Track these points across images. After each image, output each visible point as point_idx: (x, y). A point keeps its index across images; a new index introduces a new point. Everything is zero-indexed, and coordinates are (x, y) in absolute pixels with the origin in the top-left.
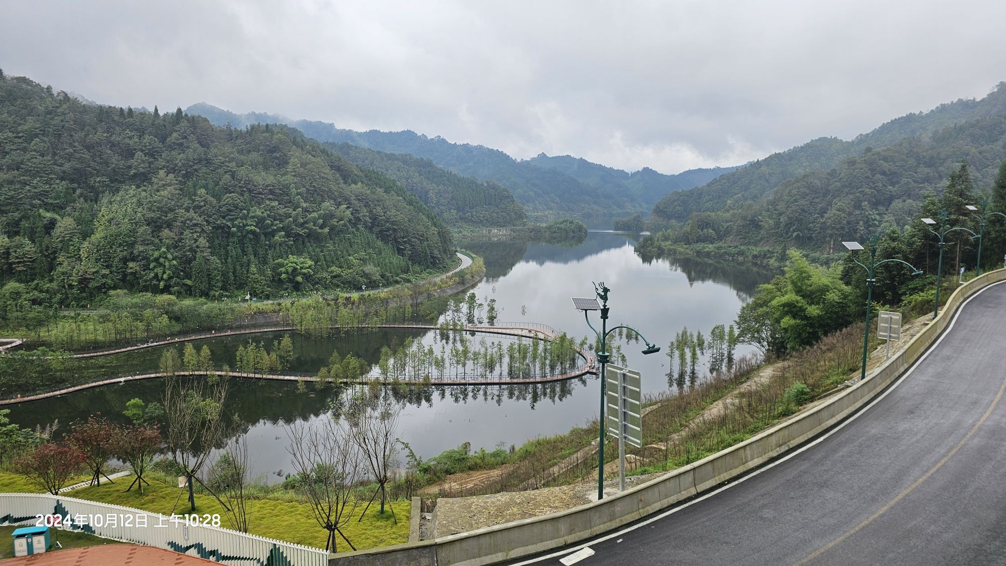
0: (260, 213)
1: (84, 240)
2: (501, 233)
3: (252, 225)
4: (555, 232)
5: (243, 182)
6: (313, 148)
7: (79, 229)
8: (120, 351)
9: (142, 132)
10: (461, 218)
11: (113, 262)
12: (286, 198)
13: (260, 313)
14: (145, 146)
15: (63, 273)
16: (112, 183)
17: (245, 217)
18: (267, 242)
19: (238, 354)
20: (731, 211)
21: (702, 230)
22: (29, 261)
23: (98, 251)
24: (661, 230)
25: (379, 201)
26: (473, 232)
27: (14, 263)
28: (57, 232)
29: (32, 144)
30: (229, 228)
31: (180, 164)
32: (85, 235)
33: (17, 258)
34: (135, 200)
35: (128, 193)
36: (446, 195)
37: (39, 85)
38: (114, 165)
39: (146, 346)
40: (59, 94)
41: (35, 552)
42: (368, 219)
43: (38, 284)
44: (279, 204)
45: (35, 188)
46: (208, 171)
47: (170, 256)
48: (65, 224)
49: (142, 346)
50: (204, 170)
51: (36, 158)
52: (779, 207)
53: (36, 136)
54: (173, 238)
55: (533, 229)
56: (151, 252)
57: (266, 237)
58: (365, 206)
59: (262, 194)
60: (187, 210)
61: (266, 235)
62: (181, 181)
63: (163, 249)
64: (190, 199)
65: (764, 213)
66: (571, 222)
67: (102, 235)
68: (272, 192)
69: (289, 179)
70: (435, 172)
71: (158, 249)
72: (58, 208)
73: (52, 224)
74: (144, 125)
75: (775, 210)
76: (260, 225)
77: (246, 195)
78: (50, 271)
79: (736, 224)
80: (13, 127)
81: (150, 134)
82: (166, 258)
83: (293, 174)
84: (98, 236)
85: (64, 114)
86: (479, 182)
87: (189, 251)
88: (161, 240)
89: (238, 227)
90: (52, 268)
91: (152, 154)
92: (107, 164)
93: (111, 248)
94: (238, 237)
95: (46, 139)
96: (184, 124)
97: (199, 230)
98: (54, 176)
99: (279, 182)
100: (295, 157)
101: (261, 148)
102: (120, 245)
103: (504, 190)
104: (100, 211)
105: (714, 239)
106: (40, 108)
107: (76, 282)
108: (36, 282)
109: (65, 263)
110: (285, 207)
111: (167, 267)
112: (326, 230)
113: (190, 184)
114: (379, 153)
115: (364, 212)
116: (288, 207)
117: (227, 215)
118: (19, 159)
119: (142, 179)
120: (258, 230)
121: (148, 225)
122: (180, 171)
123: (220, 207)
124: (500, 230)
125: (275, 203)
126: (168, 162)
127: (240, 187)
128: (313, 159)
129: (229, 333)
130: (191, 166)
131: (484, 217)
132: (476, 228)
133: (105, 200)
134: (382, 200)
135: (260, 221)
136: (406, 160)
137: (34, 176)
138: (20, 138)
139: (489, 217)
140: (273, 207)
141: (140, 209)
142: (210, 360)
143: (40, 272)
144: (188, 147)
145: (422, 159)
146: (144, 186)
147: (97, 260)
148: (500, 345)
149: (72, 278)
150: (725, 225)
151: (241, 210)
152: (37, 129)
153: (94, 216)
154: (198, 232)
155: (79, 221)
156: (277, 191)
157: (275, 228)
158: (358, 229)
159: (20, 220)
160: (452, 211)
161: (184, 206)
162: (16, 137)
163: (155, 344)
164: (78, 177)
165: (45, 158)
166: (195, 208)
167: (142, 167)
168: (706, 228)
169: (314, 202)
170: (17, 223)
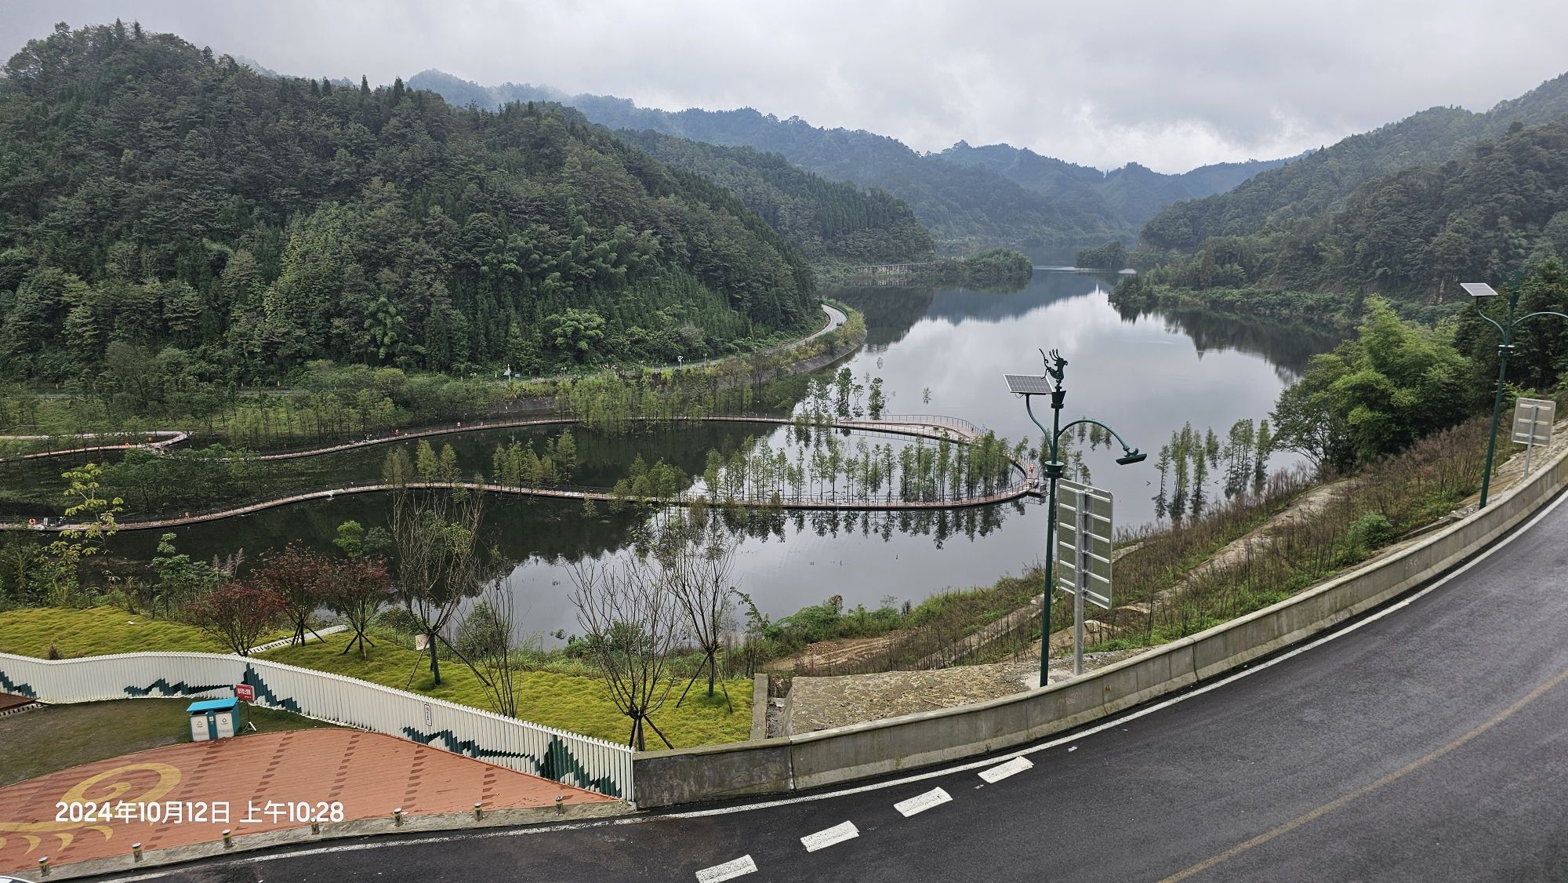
0: (523, 243)
1: (268, 284)
2: (892, 273)
3: (512, 261)
4: (979, 270)
5: (496, 195)
6: (601, 138)
7: (260, 268)
8: (325, 450)
9: (344, 118)
10: (830, 250)
11: (310, 317)
12: (561, 219)
13: (526, 396)
14: (351, 140)
15: (241, 335)
16: (304, 197)
17: (501, 250)
18: (535, 289)
19: (495, 457)
20: (1273, 234)
21: (1222, 266)
22: (191, 317)
23: (288, 301)
24: (1155, 266)
25: (701, 223)
26: (848, 272)
27: (171, 319)
28: (229, 272)
29: (187, 138)
30: (477, 266)
31: (403, 168)
32: (270, 277)
33: (175, 311)
34: (338, 223)
35: (328, 212)
36: (807, 212)
37: (192, 46)
38: (306, 170)
39: (362, 443)
40: (221, 59)
41: (220, 736)
42: (685, 251)
43: (205, 350)
44: (551, 229)
45: (195, 206)
46: (445, 177)
47: (392, 310)
48: (240, 260)
49: (357, 444)
50: (438, 176)
51: (194, 160)
52: (1354, 227)
53: (193, 125)
54: (397, 282)
55: (944, 265)
56: (364, 304)
57: (532, 279)
58: (681, 231)
59: (525, 213)
60: (416, 238)
61: (532, 276)
62: (404, 194)
63: (383, 299)
64: (419, 221)
65: (1329, 238)
66: (1007, 254)
67: (294, 277)
68: (539, 210)
69: (565, 188)
70: (789, 175)
71: (375, 298)
72: (228, 237)
73: (221, 261)
74: (348, 107)
75: (1348, 231)
76: (523, 261)
77: (502, 214)
78: (222, 332)
79: (1280, 256)
80: (158, 113)
81: (357, 120)
82: (387, 312)
83: (571, 181)
84: (287, 278)
85: (230, 91)
86: (859, 190)
87: (419, 301)
88: (378, 285)
89: (491, 265)
90: (224, 327)
91: (361, 151)
92: (296, 168)
93: (307, 296)
94: (491, 280)
95: (206, 130)
96: (406, 103)
97: (434, 269)
98: (220, 188)
99: (551, 194)
100: (574, 154)
101: (523, 140)
102: (320, 292)
103: (899, 203)
104: (289, 240)
105: (1242, 280)
106: (196, 82)
107: (259, 347)
108: (203, 347)
109: (243, 320)
110: (560, 233)
111: (389, 326)
112: (623, 269)
113: (418, 198)
114: (702, 145)
115: (680, 240)
116: (564, 233)
117: (475, 246)
118: (170, 162)
119: (347, 190)
120: (520, 270)
121: (359, 261)
122: (403, 178)
123: (464, 234)
124: (891, 269)
125: (545, 228)
126: (385, 163)
127: (493, 202)
128: (601, 157)
129: (481, 426)
130: (419, 171)
131: (865, 247)
132: (853, 265)
133: (295, 224)
134: (706, 222)
135: (523, 256)
136: (744, 157)
137: (192, 188)
138: (169, 128)
139: (874, 246)
140: (542, 233)
141: (346, 238)
142: (455, 465)
143: (208, 334)
144: (413, 141)
145: (768, 154)
146: (352, 201)
147: (288, 315)
148: (888, 450)
149: (253, 342)
150: (1262, 257)
151: (495, 238)
152: (193, 115)
153: (280, 248)
154: (432, 273)
155: (259, 256)
156: (548, 208)
157: (546, 266)
158: (670, 268)
159: (176, 254)
160: (816, 237)
161: (411, 233)
162: (163, 128)
163: (376, 441)
164: (255, 189)
165: (207, 159)
166: (427, 235)
167: (345, 173)
168: (1230, 263)
169: (603, 225)
170: (171, 260)
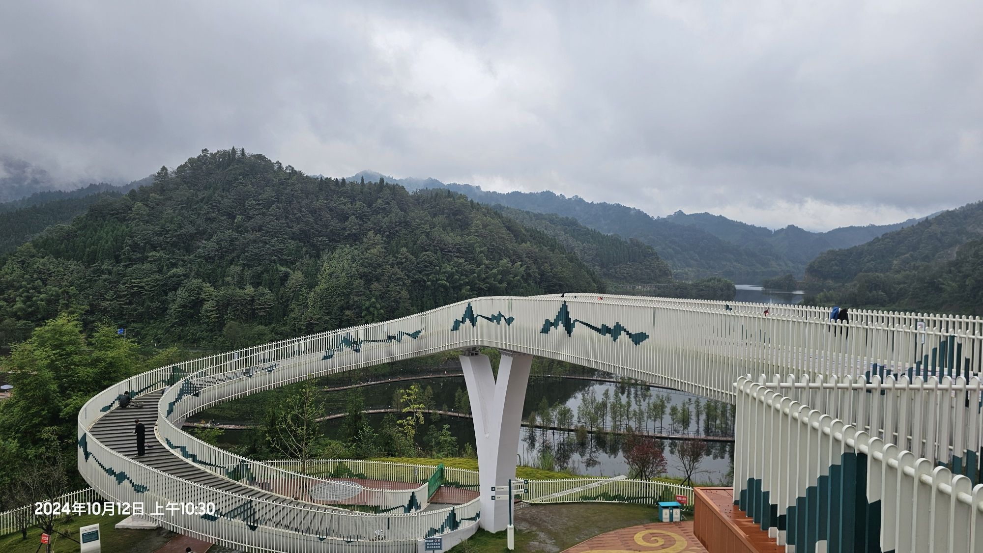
0: (450, 269)
1: (310, 290)
2: (645, 290)
3: (444, 280)
4: (702, 290)
5: (436, 242)
6: (487, 209)
7: (306, 282)
9: (353, 201)
10: (605, 274)
11: (332, 310)
12: (471, 256)
13: (453, 359)
14: (357, 211)
15: (294, 319)
16: (330, 242)
17: (438, 273)
18: (456, 295)
21: (870, 291)
22: (268, 308)
23: (321, 300)
25: (545, 259)
26: (617, 288)
27: (257, 309)
28: (290, 283)
29: (270, 210)
30: (424, 281)
31: (385, 226)
32: (311, 287)
33: (260, 305)
34: (350, 257)
35: (343, 250)
36: (591, 252)
37: (270, 160)
38: (332, 227)
40: (287, 168)
42: (537, 275)
43: (274, 327)
44: (465, 261)
45: (273, 246)
46: (407, 232)
47: (378, 306)
48: (297, 276)
49: (363, 384)
50: (403, 231)
51: (273, 221)
53: (273, 203)
54: (381, 290)
55: (678, 286)
56: (363, 302)
57: (454, 290)
58: (534, 263)
59: (451, 252)
60: (392, 266)
61: (454, 288)
62: (385, 241)
63: (373, 300)
64: (394, 256)
65: (945, 275)
66: (719, 281)
67: (325, 286)
68: (459, 251)
69: (472, 239)
70: (579, 230)
71: (369, 300)
72: (289, 263)
73: (286, 276)
74: (355, 193)
76: (449, 280)
77: (439, 252)
78: (284, 315)
79: (912, 287)
80: (254, 196)
81: (360, 200)
82: (375, 307)
83: (476, 234)
84: (322, 287)
85: (293, 184)
86: (623, 239)
87: (393, 301)
88: (371, 291)
89: (432, 281)
90: (285, 313)
91: (362, 217)
92: (327, 226)
93: (332, 297)
94: (432, 290)
95: (280, 205)
96: (387, 192)
97: (401, 283)
98: (287, 237)
99: (465, 242)
100: (477, 221)
101: (446, 211)
102: (339, 295)
103: (649, 247)
104: (323, 266)
105: (885, 301)
106: (275, 179)
107: (304, 326)
108: (273, 325)
109: (297, 310)
110: (470, 264)
111: (376, 315)
112: (505, 285)
113: (393, 243)
114: (528, 213)
115: (534, 268)
116: (472, 264)
117: (423, 271)
118: (260, 222)
119: (355, 239)
120: (448, 284)
121: (361, 278)
122: (384, 232)
123: (418, 263)
124: (644, 287)
125: (462, 261)
126: (375, 224)
127: (434, 246)
128: (492, 221)
129: (431, 376)
130: (394, 228)
131: (627, 274)
132: (620, 284)
133: (325, 257)
134: (548, 258)
135: (450, 276)
136: (552, 220)
137: (272, 237)
138: (260, 204)
139: (633, 273)
140: (460, 264)
141: (354, 265)
143: (276, 317)
144: (390, 212)
145: (567, 218)
146: (356, 245)
147: (321, 308)
149: (301, 323)
150: (898, 287)
151: (435, 266)
152: (273, 197)
153: (318, 270)
154: (400, 285)
155: (307, 274)
156: (462, 249)
157: (462, 282)
158: (529, 284)
159: (262, 273)
160: (596, 267)
161: (390, 263)
162: (257, 204)
164: (304, 237)
165: (281, 221)
166: (398, 264)
167: (355, 229)
168: (875, 290)
169: (493, 259)
170: (259, 276)
